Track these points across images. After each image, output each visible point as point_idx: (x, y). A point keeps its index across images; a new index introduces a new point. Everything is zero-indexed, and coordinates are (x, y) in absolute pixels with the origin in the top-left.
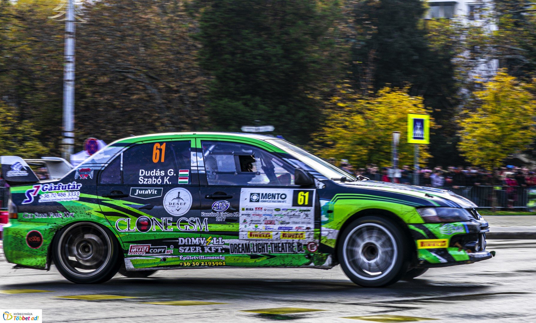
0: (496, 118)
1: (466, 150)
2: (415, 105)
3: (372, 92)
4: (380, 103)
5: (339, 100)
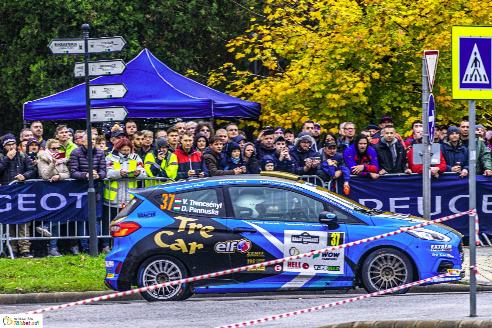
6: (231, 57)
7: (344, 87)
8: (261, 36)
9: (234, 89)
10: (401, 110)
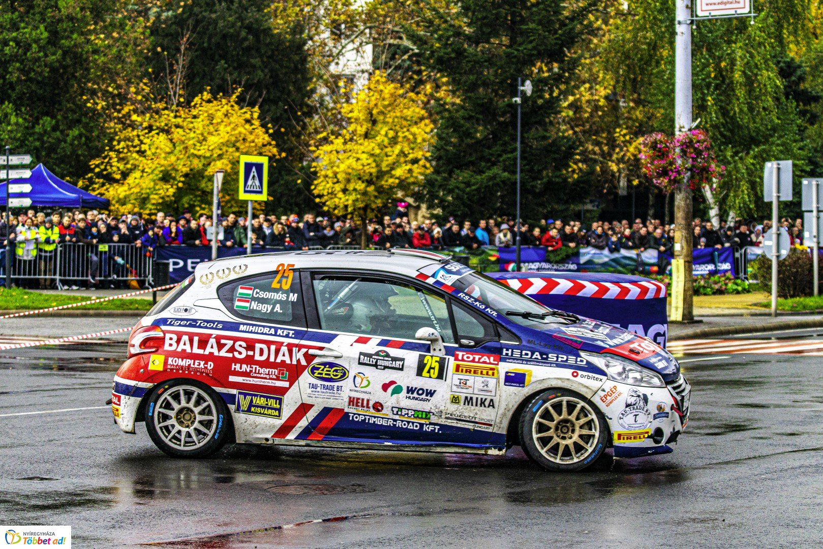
0: (369, 146)
1: (322, 192)
2: (248, 121)
3: (186, 100)
5: (132, 110)
6: (92, 170)
7: (161, 191)
8: (110, 159)
9: (94, 190)
10: (194, 206)
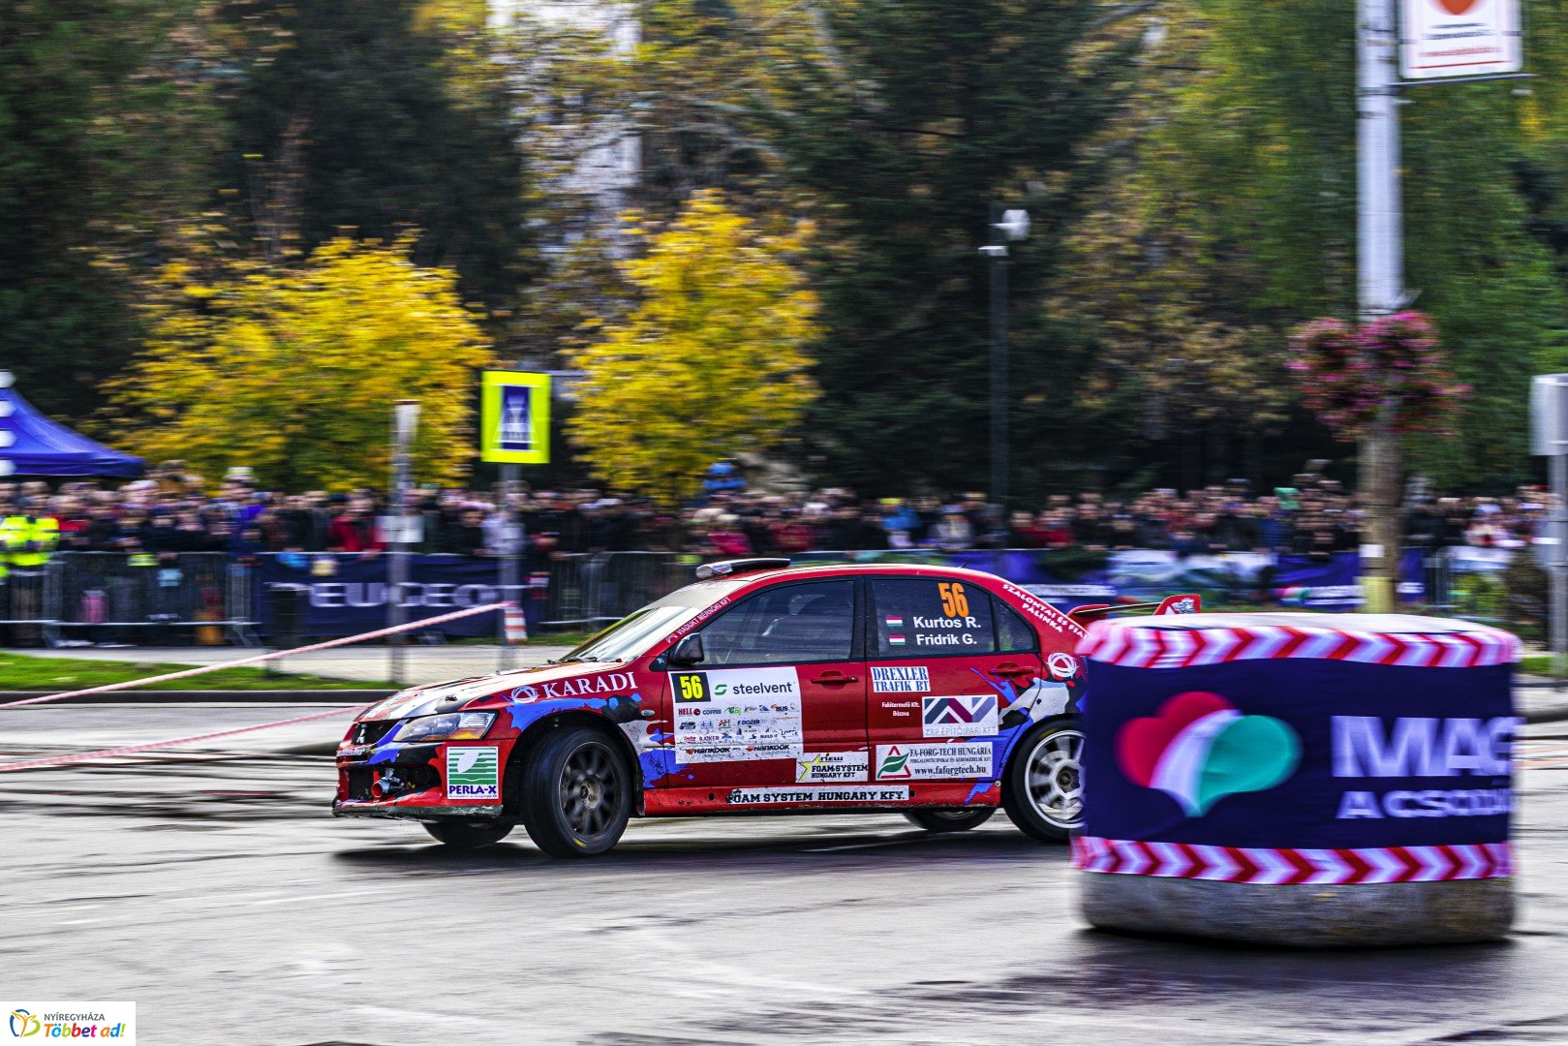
0: (686, 346)
1: (592, 442)
3: (297, 252)
4: (320, 287)
5: (188, 274)
6: (107, 400)
